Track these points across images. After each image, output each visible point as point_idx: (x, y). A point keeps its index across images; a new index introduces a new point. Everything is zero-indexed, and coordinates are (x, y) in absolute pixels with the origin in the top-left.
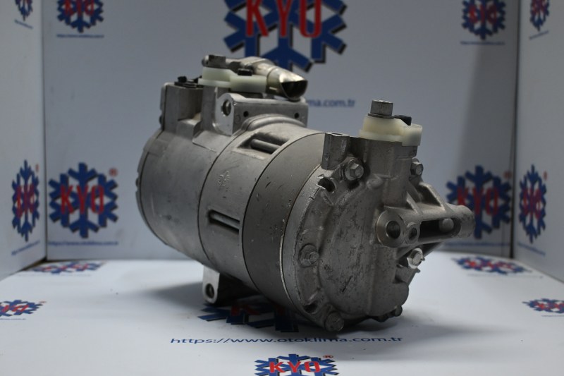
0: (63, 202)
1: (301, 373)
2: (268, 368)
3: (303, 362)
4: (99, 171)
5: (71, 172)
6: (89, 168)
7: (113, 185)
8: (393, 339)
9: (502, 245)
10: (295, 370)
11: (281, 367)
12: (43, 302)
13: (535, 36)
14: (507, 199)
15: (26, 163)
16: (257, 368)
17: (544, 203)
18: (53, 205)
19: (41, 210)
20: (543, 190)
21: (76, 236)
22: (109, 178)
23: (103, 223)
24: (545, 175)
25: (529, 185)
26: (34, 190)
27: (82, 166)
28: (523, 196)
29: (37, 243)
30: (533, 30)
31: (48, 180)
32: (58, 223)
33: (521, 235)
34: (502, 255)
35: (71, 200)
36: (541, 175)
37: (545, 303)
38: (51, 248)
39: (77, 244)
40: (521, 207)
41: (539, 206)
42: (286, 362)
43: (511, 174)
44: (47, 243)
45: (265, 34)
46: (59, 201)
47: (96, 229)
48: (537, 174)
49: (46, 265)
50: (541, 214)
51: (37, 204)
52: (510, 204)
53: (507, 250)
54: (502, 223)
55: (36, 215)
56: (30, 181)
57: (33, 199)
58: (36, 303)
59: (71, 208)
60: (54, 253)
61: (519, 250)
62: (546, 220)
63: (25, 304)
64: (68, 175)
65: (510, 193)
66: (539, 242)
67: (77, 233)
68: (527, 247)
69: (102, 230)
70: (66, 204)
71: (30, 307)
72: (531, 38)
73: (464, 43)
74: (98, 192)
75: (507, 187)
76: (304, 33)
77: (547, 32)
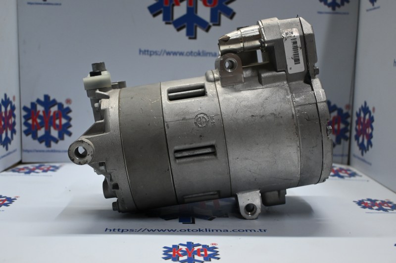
0: (33, 121)
1: (194, 257)
2: (172, 253)
3: (196, 248)
4: (59, 100)
5: (39, 101)
6: (51, 99)
7: (69, 110)
8: (260, 230)
9: (342, 155)
10: (190, 255)
11: (180, 253)
12: (17, 197)
13: (371, 10)
14: (347, 124)
15: (6, 95)
16: (163, 253)
17: (372, 129)
18: (26, 124)
19: (17, 128)
20: (372, 119)
21: (43, 146)
22: (65, 106)
23: (61, 137)
24: (374, 109)
25: (362, 115)
26: (12, 114)
27: (47, 97)
28: (358, 122)
29: (15, 151)
30: (370, 6)
31: (22, 106)
32: (30, 136)
33: (356, 149)
34: (342, 163)
35: (39, 121)
36: (371, 109)
37: (369, 202)
38: (25, 154)
39: (43, 151)
40: (356, 130)
41: (369, 131)
42: (184, 248)
43: (350, 106)
44: (22, 150)
45: (178, 4)
46: (30, 122)
47: (56, 141)
48: (368, 108)
49: (21, 166)
50: (370, 136)
51: (14, 124)
52: (349, 128)
53: (346, 159)
54: (342, 141)
55: (13, 132)
56: (9, 108)
57: (11, 121)
58: (13, 198)
59: (39, 127)
60: (27, 157)
61: (354, 160)
62: (373, 140)
63: (4, 199)
64: (36, 103)
65: (349, 120)
66: (368, 155)
67: (43, 144)
68: (359, 158)
69: (60, 142)
70: (35, 123)
71: (8, 201)
72: (367, 10)
73: (320, 13)
74: (58, 115)
75: (347, 115)
76: (205, 4)
77: (378, 7)
